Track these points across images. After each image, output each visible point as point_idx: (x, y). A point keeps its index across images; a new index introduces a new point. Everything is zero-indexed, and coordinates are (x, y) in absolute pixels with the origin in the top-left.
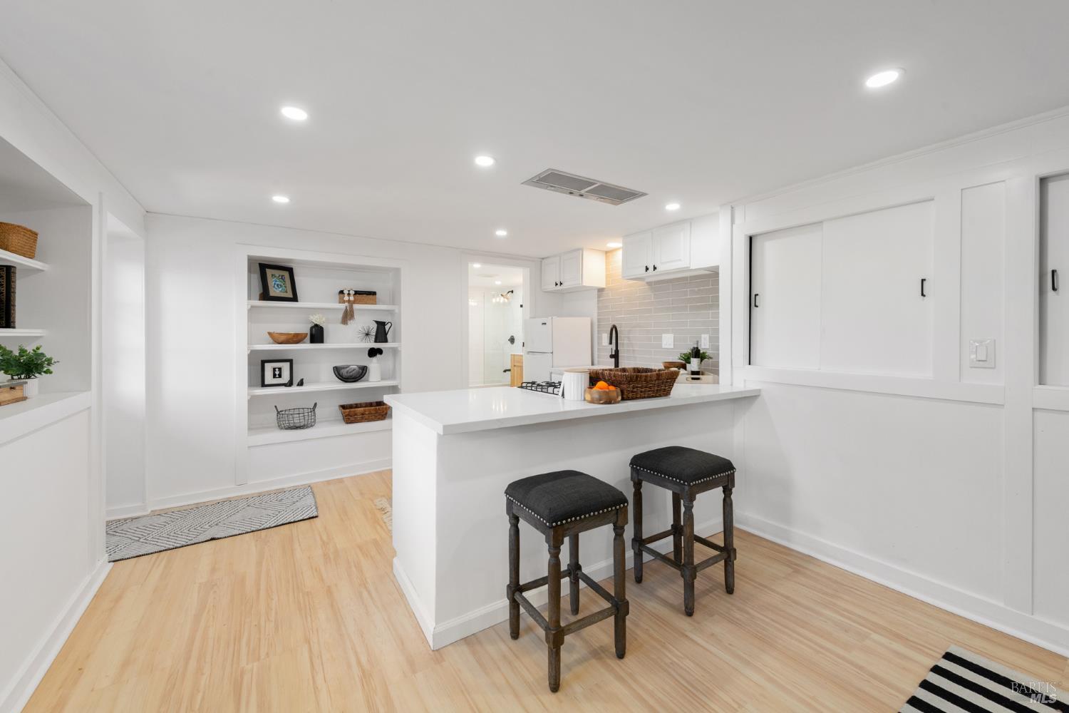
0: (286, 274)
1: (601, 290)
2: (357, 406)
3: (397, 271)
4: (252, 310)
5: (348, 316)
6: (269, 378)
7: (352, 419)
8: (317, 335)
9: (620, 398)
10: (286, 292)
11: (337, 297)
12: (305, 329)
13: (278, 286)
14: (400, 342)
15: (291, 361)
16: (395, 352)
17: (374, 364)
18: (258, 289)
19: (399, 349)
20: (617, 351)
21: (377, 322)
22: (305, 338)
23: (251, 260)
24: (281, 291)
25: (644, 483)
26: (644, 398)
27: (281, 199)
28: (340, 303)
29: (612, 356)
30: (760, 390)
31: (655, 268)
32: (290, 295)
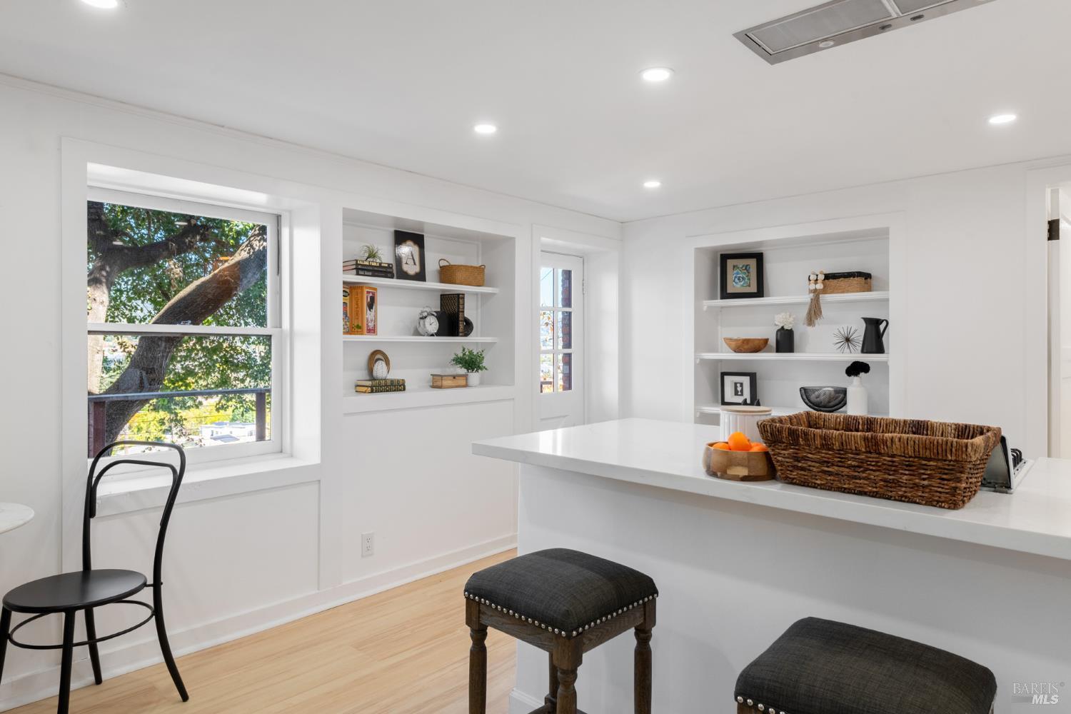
0: (753, 263)
5: (814, 313)
6: (729, 395)
8: (786, 341)
10: (751, 286)
12: (771, 333)
13: (739, 279)
15: (752, 375)
21: (867, 320)
22: (769, 344)
24: (742, 286)
27: (652, 184)
28: (807, 293)
32: (756, 289)
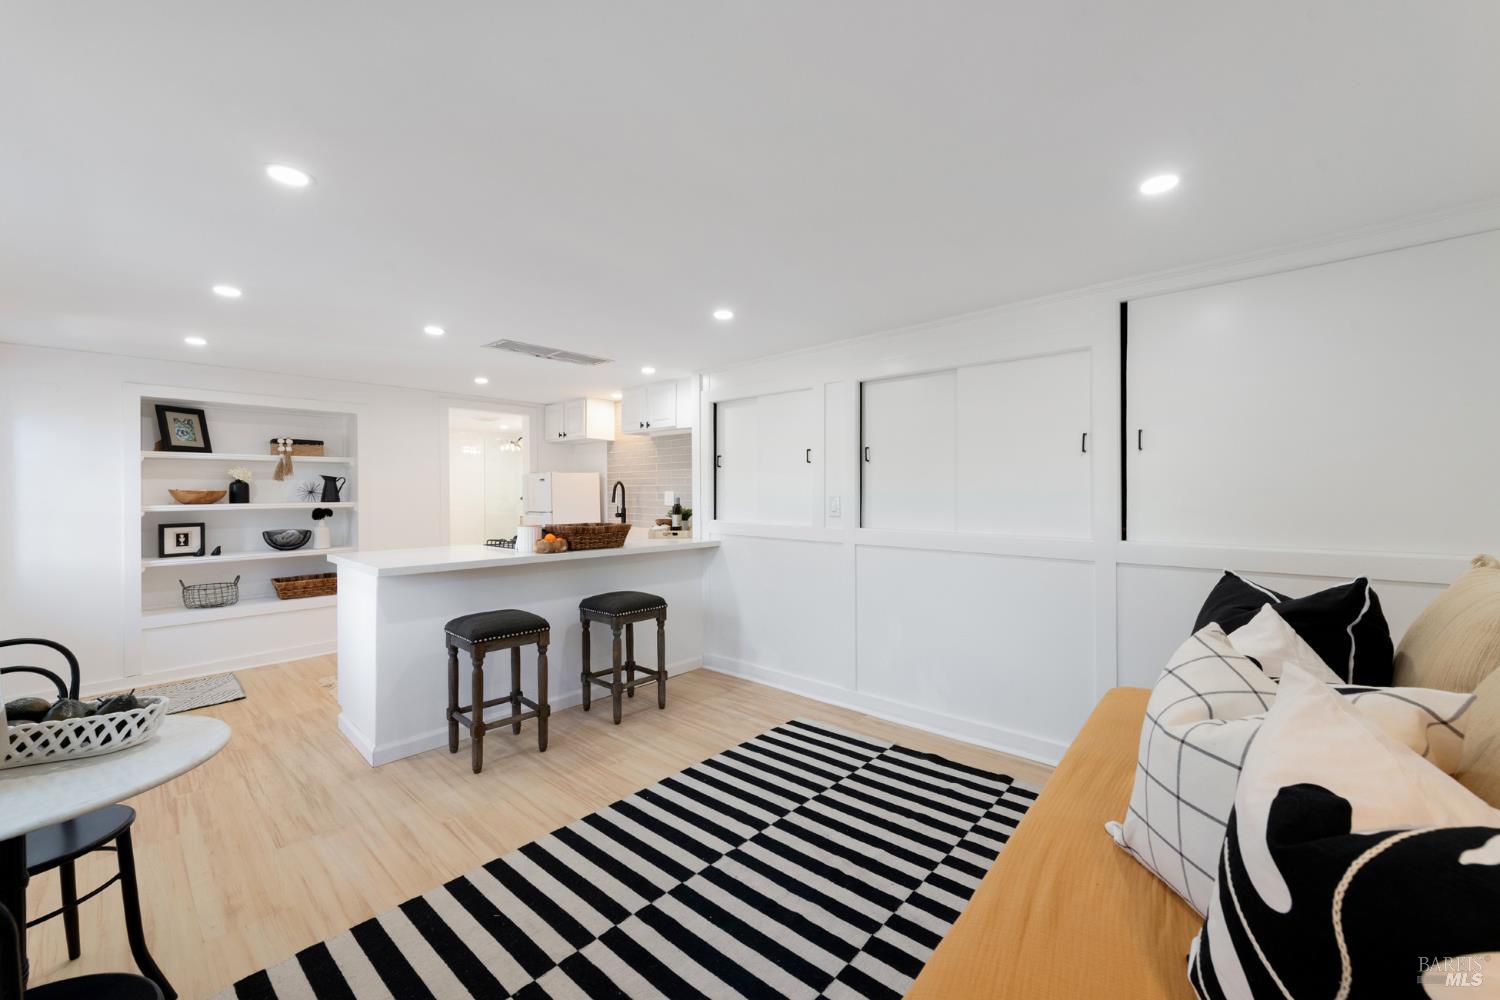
0: (195, 419)
1: (610, 443)
2: (297, 579)
3: (352, 418)
4: (146, 462)
5: (283, 471)
6: (170, 546)
7: (290, 593)
8: (239, 492)
9: (565, 548)
10: (195, 440)
11: (269, 446)
12: (224, 486)
13: (182, 432)
14: (356, 500)
15: (202, 526)
16: (350, 513)
17: (320, 528)
18: (154, 436)
19: (355, 509)
20: (624, 509)
21: (325, 477)
22: (223, 496)
23: (145, 402)
24: (188, 440)
25: (592, 623)
26: (594, 548)
27: (195, 341)
28: (272, 454)
29: (618, 515)
30: (719, 542)
31: (648, 425)
32: (201, 444)
